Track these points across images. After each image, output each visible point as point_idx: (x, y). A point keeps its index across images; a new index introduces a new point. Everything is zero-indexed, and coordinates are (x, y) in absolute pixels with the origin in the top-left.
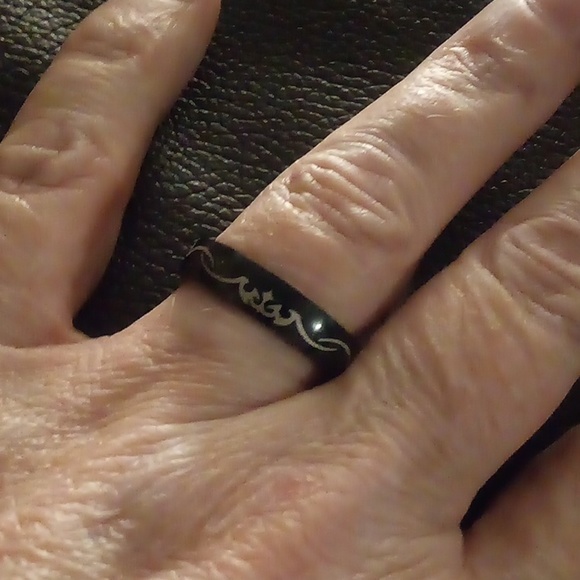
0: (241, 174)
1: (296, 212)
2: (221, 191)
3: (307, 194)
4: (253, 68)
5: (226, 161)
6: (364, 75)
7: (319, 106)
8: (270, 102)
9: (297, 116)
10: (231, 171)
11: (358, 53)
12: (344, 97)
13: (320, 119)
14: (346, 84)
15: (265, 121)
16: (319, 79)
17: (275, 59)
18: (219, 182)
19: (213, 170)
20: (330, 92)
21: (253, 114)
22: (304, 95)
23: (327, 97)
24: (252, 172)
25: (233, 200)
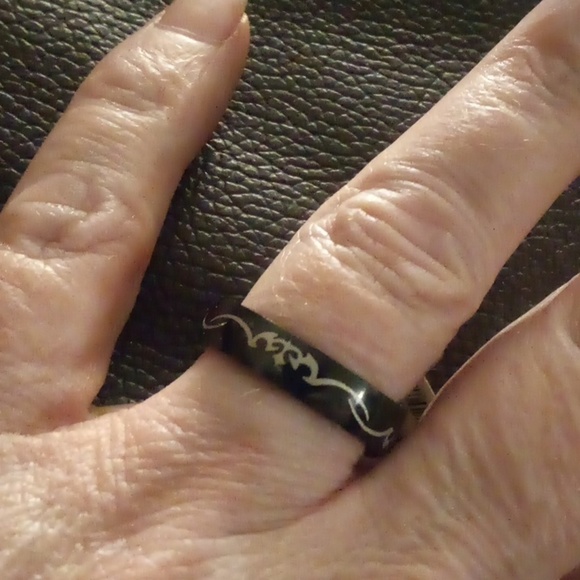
0: (266, 132)
1: (344, 271)
2: (246, 148)
3: (356, 249)
4: (276, 24)
5: (250, 118)
6: (389, 34)
7: (344, 63)
8: (293, 59)
9: (322, 73)
10: (255, 127)
11: (383, 12)
12: (369, 55)
13: (346, 76)
14: (371, 43)
15: (290, 78)
16: (344, 37)
17: (298, 15)
18: (244, 139)
19: (237, 127)
20: (355, 50)
21: (276, 70)
22: (329, 53)
23: (353, 55)
24: (278, 129)
25: (258, 157)
